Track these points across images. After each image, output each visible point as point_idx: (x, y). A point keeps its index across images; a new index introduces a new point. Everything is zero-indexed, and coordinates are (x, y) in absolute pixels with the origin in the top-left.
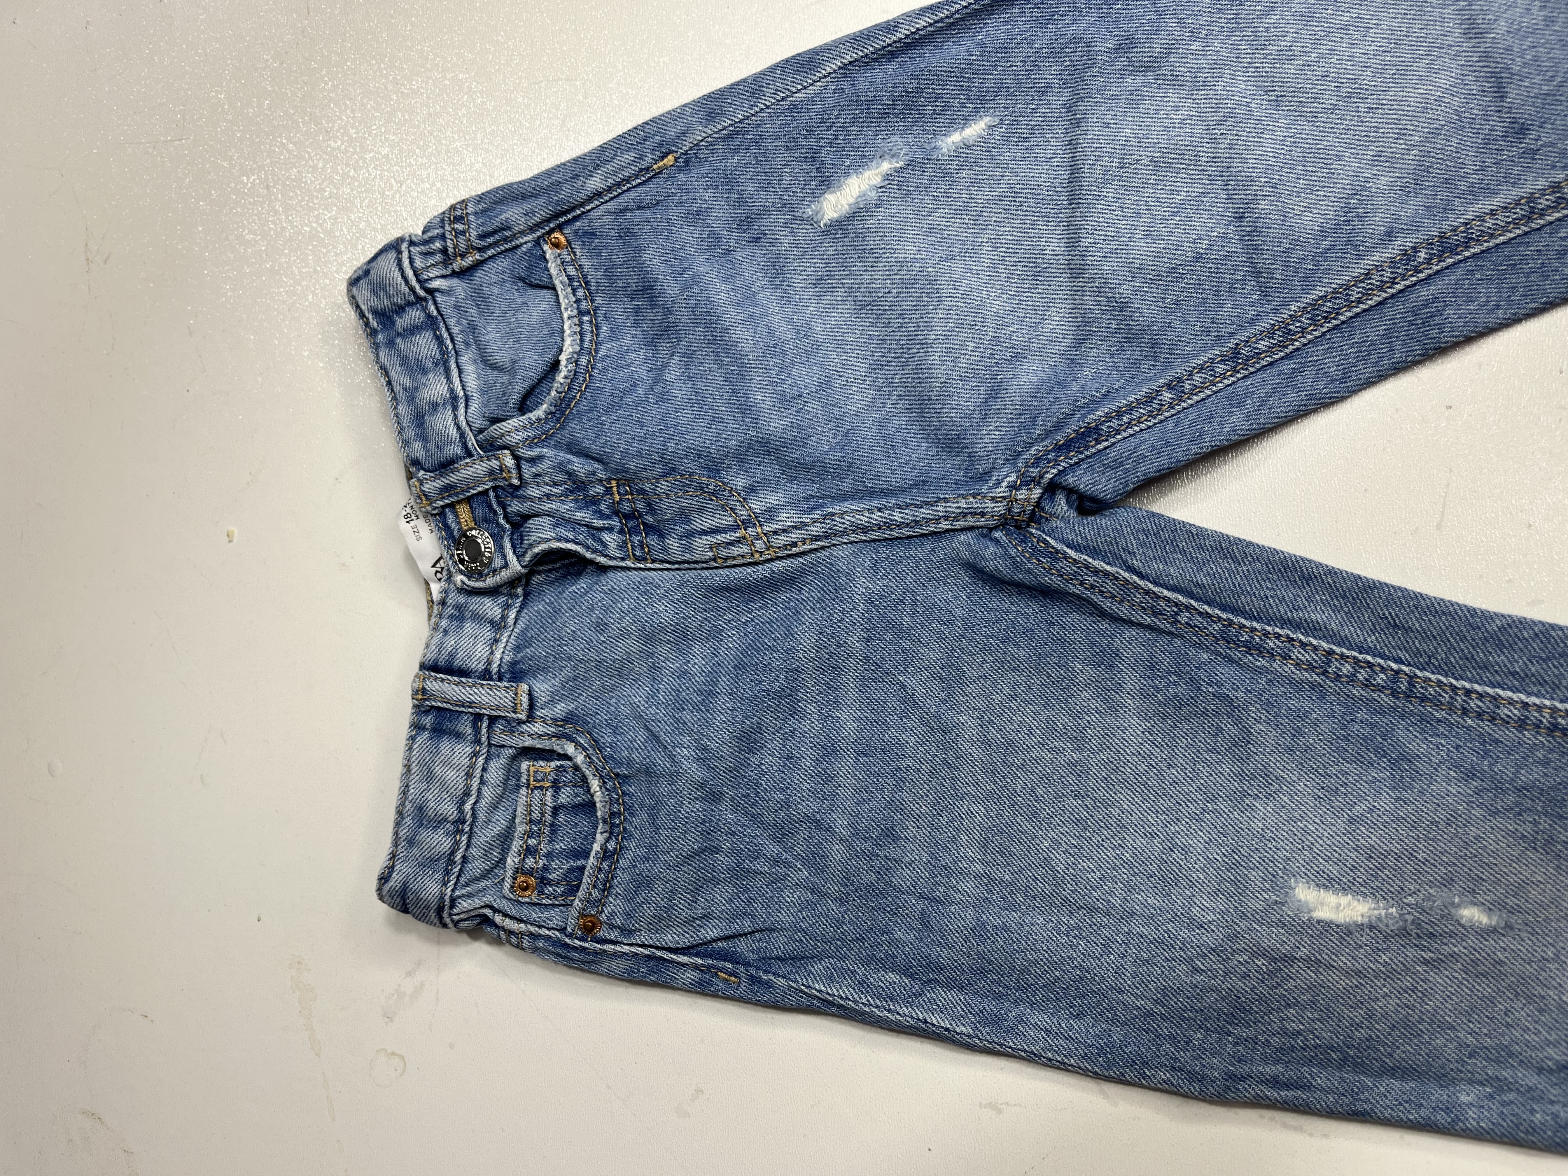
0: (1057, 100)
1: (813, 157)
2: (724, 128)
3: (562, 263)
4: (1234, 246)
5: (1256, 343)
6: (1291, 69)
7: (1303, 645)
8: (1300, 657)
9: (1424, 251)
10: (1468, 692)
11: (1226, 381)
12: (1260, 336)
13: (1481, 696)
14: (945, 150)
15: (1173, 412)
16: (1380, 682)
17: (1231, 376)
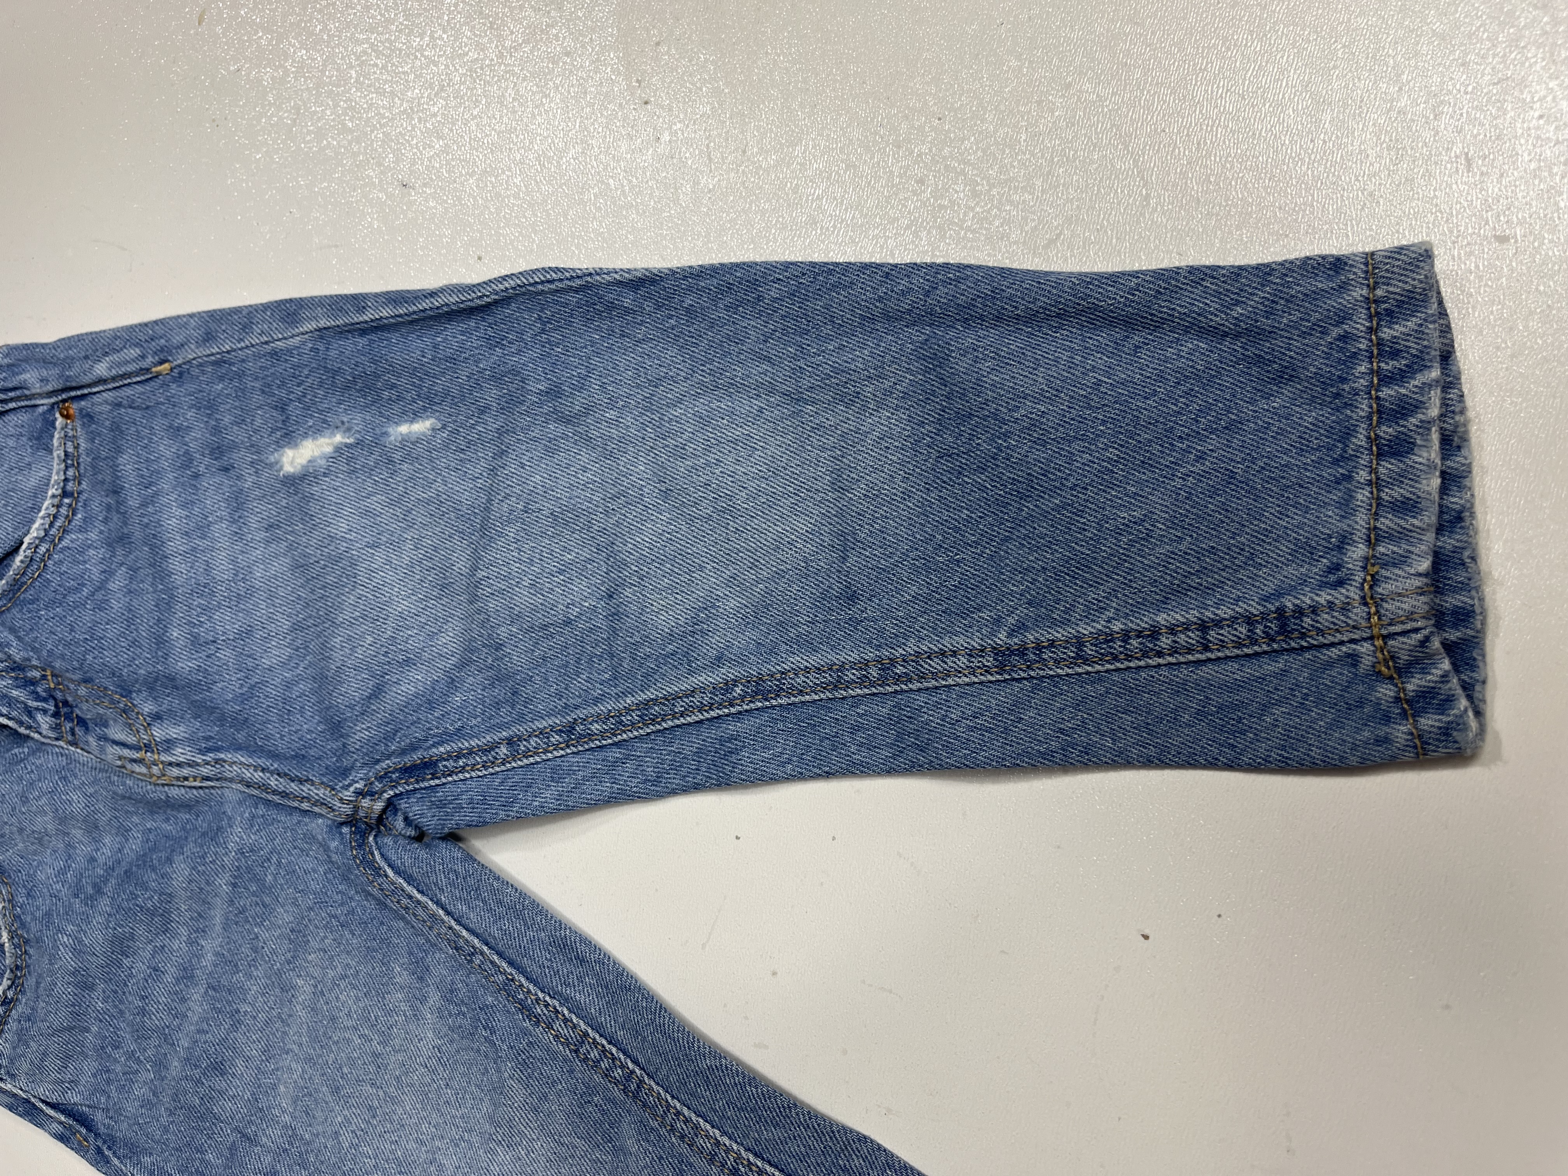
0: (492, 423)
1: (282, 407)
2: (213, 355)
3: (66, 436)
4: (600, 622)
5: (590, 724)
6: (682, 467)
7: (566, 1020)
8: (560, 1029)
9: (741, 687)
10: (678, 1113)
11: (555, 752)
12: (598, 718)
13: (687, 1121)
14: (392, 438)
15: (503, 768)
16: (617, 1075)
17: (562, 749)
